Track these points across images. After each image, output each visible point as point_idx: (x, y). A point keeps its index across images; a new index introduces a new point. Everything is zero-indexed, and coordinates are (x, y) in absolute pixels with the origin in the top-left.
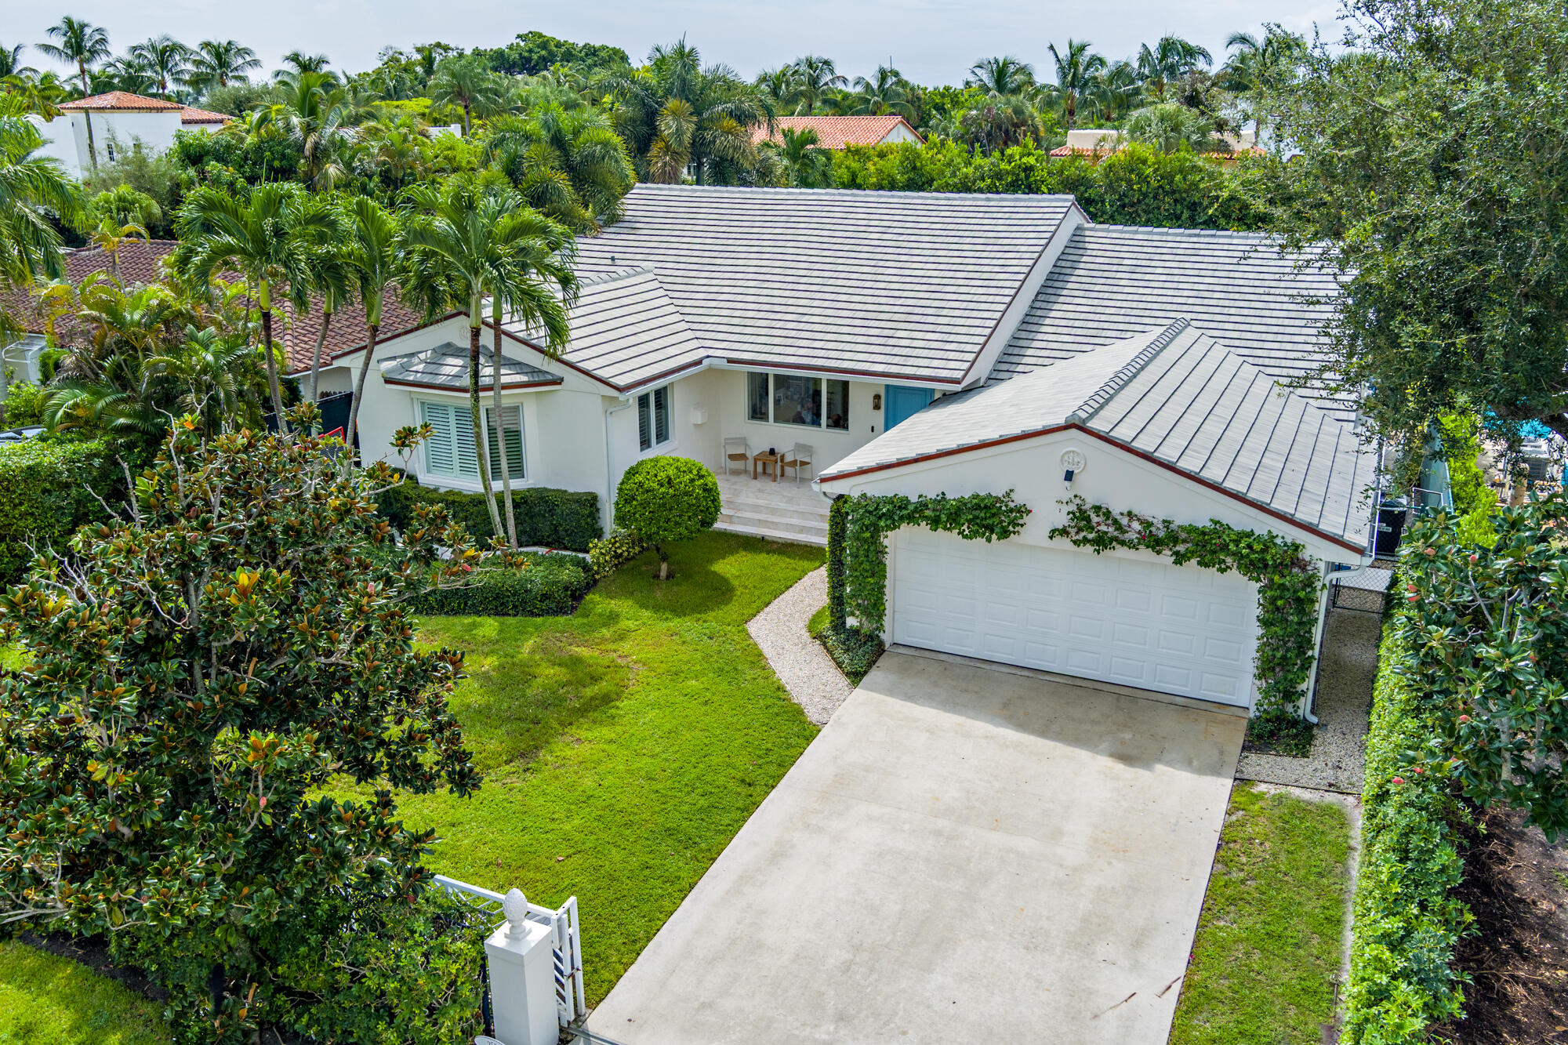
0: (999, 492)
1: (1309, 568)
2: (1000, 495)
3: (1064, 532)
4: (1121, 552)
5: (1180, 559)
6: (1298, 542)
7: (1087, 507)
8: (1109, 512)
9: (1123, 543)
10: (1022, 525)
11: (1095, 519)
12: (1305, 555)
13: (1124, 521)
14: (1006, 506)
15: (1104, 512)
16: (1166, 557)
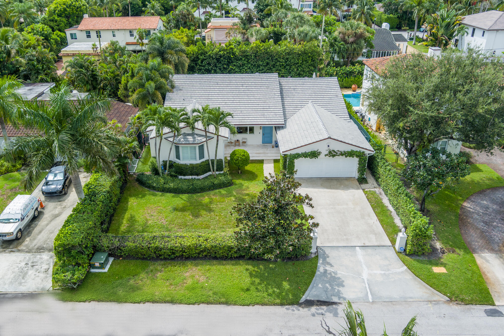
1: (365, 155)
2: (316, 151)
3: (327, 155)
4: (337, 157)
5: (346, 157)
6: (364, 151)
10: (320, 155)
11: (332, 152)
13: (337, 152)
15: (334, 151)
16: (344, 157)
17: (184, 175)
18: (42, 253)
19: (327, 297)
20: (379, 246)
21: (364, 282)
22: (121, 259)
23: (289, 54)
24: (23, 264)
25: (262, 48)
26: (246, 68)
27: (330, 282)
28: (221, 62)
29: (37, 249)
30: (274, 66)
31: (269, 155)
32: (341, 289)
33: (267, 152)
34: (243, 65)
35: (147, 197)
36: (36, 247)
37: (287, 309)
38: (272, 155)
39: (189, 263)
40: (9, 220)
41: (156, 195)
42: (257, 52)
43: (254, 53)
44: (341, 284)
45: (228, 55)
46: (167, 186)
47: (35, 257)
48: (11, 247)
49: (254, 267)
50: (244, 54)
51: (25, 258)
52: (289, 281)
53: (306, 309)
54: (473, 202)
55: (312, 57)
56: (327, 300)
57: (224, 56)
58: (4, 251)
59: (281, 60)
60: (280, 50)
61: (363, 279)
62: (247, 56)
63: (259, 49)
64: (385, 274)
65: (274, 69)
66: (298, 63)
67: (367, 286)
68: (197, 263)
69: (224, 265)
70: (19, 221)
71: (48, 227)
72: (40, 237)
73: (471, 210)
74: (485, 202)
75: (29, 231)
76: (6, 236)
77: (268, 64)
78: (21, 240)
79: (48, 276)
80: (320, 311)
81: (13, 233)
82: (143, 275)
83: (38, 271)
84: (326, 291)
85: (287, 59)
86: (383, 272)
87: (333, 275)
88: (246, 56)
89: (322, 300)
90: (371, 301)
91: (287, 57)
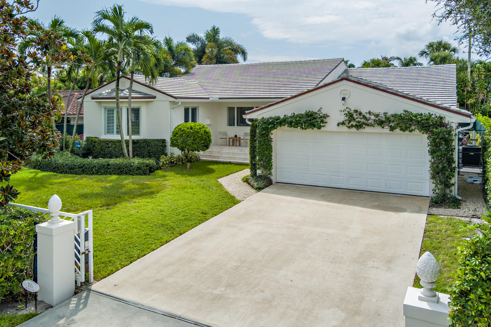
0: (316, 110)
1: (448, 127)
2: (317, 111)
3: (343, 123)
4: (368, 129)
5: (392, 129)
6: (442, 116)
7: (352, 111)
8: (361, 113)
9: (368, 125)
10: (326, 123)
11: (355, 116)
12: (446, 121)
13: (368, 116)
14: (319, 115)
15: (358, 112)
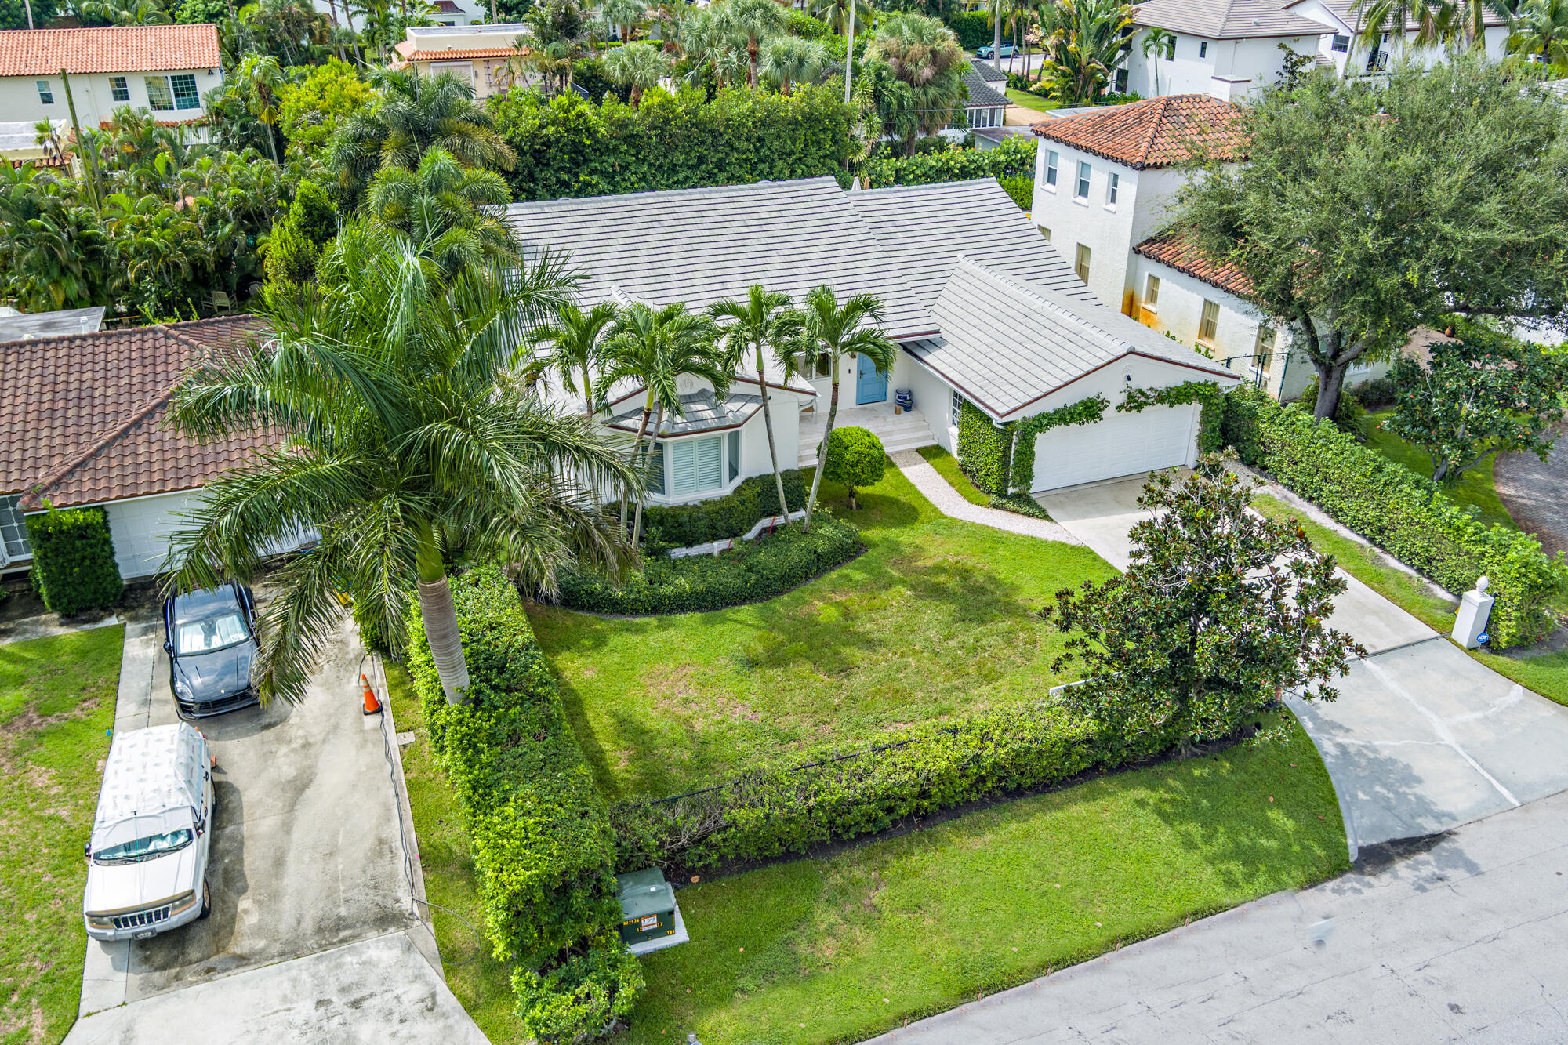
3: (1122, 406)
4: (1147, 408)
7: (1133, 391)
8: (1142, 391)
9: (1148, 404)
10: (1103, 410)
11: (1137, 396)
13: (1149, 393)
14: (1096, 401)
15: (1140, 391)
16: (1166, 406)
17: (689, 544)
18: (356, 944)
19: (1404, 822)
20: (1412, 644)
21: (1457, 754)
22: (695, 879)
23: (764, 124)
24: (305, 1008)
25: (680, 110)
26: (633, 178)
27: (1378, 779)
28: (548, 165)
29: (320, 930)
30: (721, 165)
31: (895, 437)
32: (1419, 789)
33: (888, 429)
34: (625, 168)
35: (615, 641)
36: (308, 925)
37: (1338, 891)
38: (905, 436)
39: (944, 829)
40: (146, 842)
41: (640, 630)
42: (667, 122)
43: (655, 128)
44: (1410, 778)
45: (572, 137)
46: (665, 590)
47: (339, 966)
48: (194, 953)
49: (1153, 789)
50: (626, 132)
51: (295, 981)
52: (1278, 804)
53: (1385, 877)
54: (1513, 480)
55: (833, 131)
56: (1413, 833)
57: (558, 141)
58: (177, 978)
59: (744, 145)
60: (735, 111)
61: (1447, 746)
62: (633, 136)
63: (673, 112)
64: (1486, 717)
65: (723, 176)
66: (792, 152)
67: (1473, 763)
68: (974, 825)
69: (1058, 807)
70: (190, 838)
71: (297, 834)
72: (292, 879)
73: (1528, 502)
74: (1537, 476)
75: (226, 872)
76: (166, 911)
77: (701, 159)
78: (217, 917)
79: (451, 1021)
80: (1426, 871)
81: (192, 892)
82: (825, 916)
83: (396, 1017)
84: (1389, 809)
85: (761, 139)
86: (1479, 715)
87: (1371, 755)
88: (630, 139)
89: (1399, 837)
90: (1517, 804)
91: (762, 133)
